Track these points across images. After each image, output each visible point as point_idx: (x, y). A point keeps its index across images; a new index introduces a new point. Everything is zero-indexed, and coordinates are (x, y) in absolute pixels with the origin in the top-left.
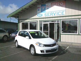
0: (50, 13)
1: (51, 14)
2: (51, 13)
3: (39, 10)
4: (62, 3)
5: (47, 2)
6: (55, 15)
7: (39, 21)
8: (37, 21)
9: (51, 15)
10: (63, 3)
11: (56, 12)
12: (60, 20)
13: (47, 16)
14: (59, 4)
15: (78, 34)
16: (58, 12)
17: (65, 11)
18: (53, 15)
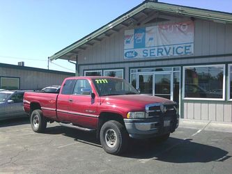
0: (156, 48)
1: (158, 52)
2: (158, 49)
3: (128, 42)
4: (187, 26)
5: (149, 22)
6: (167, 53)
7: (130, 68)
8: (124, 68)
9: (160, 54)
10: (188, 24)
11: (172, 47)
12: (182, 65)
13: (149, 56)
14: (179, 29)
15: (223, 99)
16: (176, 47)
17: (192, 45)
18: (164, 53)
